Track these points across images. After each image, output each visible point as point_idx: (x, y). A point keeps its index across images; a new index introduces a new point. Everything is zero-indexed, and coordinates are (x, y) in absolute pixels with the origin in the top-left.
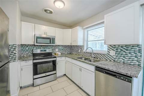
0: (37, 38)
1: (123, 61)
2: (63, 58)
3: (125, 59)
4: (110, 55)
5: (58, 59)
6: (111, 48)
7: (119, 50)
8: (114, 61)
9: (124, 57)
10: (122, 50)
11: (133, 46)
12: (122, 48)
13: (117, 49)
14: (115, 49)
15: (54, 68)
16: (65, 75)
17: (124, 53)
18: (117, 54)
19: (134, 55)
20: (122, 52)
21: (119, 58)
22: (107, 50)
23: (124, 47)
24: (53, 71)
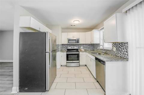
0: (69, 40)
1: (120, 55)
2: (85, 53)
3: (122, 54)
4: (114, 51)
5: (81, 53)
6: (114, 46)
7: (118, 47)
8: (116, 55)
9: (121, 52)
10: (119, 47)
11: (125, 44)
12: (119, 45)
13: (117, 46)
14: (116, 46)
15: (78, 59)
16: (86, 65)
17: (121, 49)
18: (117, 50)
19: (126, 50)
20: (119, 48)
21: (118, 53)
22: (112, 47)
23: (121, 44)
24: (77, 60)
